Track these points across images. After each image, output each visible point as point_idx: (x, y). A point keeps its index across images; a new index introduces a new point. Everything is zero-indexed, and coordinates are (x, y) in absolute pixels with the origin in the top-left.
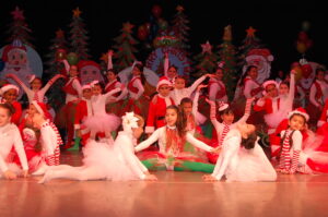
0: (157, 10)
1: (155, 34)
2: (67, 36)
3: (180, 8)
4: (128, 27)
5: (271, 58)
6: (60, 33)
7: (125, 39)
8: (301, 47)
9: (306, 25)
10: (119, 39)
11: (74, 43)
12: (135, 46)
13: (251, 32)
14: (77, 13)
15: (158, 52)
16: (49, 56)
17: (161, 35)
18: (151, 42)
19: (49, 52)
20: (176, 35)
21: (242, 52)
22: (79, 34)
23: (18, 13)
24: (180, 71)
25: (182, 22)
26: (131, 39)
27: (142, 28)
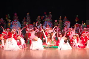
0: (45, 13)
1: (45, 18)
2: (26, 19)
3: (50, 12)
4: (39, 17)
5: (70, 23)
6: (24, 18)
7: (39, 19)
8: (76, 21)
9: (77, 16)
10: (37, 19)
11: (27, 20)
12: (41, 21)
13: (65, 17)
14: (28, 14)
15: (46, 22)
16: (22, 23)
17: (46, 18)
18: (44, 20)
19: (22, 22)
20: (49, 18)
21: (64, 22)
22: (29, 18)
23: (15, 14)
24: (50, 26)
25: (51, 15)
26: (40, 19)
27: (42, 17)
